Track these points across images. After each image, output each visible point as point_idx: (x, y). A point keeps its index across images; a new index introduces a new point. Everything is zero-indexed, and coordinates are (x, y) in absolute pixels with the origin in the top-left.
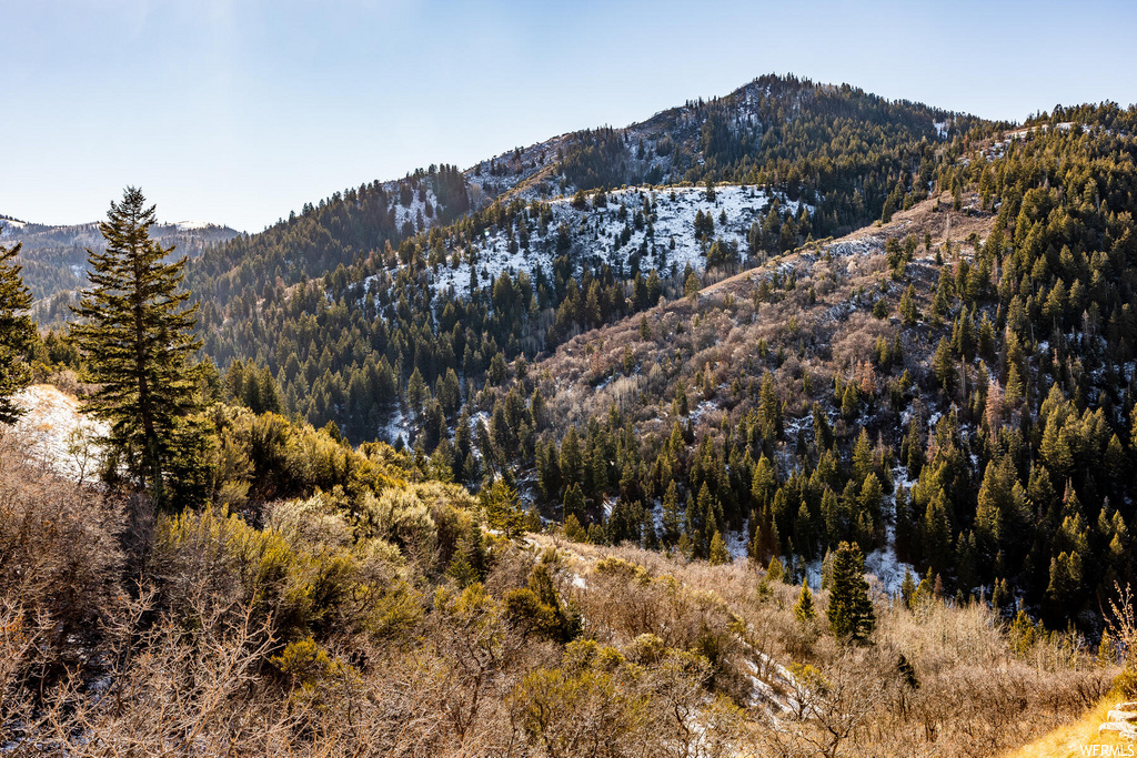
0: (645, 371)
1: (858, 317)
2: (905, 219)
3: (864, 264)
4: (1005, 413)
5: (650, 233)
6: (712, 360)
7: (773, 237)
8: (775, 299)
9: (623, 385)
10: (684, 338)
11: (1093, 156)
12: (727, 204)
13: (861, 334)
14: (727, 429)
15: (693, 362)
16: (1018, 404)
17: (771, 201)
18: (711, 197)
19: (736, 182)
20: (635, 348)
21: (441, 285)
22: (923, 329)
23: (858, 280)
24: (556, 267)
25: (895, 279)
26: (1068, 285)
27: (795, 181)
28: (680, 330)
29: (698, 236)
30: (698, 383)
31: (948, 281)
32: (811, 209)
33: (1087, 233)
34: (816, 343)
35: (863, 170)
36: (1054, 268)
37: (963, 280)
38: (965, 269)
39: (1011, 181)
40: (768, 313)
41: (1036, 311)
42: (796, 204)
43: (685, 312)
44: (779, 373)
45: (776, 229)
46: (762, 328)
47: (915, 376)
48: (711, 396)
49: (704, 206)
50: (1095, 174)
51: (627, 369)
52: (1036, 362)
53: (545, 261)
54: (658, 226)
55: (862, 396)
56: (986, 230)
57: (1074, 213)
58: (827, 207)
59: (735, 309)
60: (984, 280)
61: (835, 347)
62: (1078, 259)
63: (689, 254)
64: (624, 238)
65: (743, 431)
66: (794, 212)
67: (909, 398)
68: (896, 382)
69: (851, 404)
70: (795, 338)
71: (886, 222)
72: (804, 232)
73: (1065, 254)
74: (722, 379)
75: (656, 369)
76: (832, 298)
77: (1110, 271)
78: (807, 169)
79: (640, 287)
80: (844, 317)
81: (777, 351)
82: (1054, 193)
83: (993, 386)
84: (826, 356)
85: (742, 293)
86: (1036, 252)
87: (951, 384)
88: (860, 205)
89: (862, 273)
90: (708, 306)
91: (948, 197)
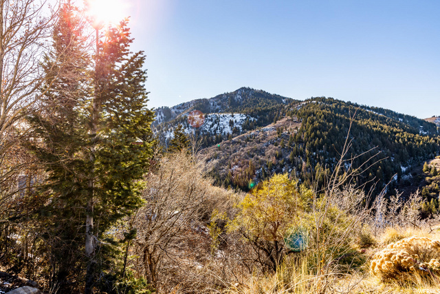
0: (220, 158)
1: (271, 146)
2: (280, 123)
3: (271, 133)
4: (307, 168)
5: (219, 124)
6: (236, 156)
7: (247, 127)
8: (251, 141)
9: (215, 161)
10: (229, 150)
11: (322, 109)
12: (236, 118)
13: (271, 150)
14: (241, 172)
15: (232, 156)
16: (309, 167)
17: (247, 117)
18: (233, 116)
19: (239, 112)
20: (217, 152)
21: (168, 136)
22: (286, 149)
23: (270, 137)
24: (196, 132)
25: (279, 137)
26: (319, 139)
27: (252, 113)
28: (228, 148)
29: (230, 125)
30: (233, 161)
31: (292, 138)
32: (257, 120)
33: (323, 127)
34: (261, 152)
35: (268, 111)
36: (316, 136)
37: (295, 138)
38: (295, 135)
39: (304, 115)
40: (249, 144)
41: (312, 145)
42: (253, 118)
43: (229, 144)
44: (253, 159)
45: (248, 124)
46: (248, 148)
47: (285, 160)
48: (237, 164)
49: (231, 118)
50: (323, 114)
51: (216, 157)
52: (313, 157)
53: (193, 131)
54: (220, 123)
55: (273, 165)
56: (300, 126)
57: (320, 123)
58: (260, 119)
59: (241, 144)
60: (300, 138)
61: (266, 153)
62: (321, 133)
63: (228, 130)
64: (212, 126)
65: (245, 173)
66: (252, 120)
67: (284, 165)
68: (281, 161)
69: (271, 167)
70: (256, 151)
71: (275, 123)
72: (256, 125)
73: (318, 132)
74: (239, 160)
75: (223, 157)
76: (264, 141)
77: (329, 136)
78: (255, 110)
79: (217, 137)
80: (267, 146)
81: (252, 154)
82: (315, 118)
83: (304, 163)
84: (264, 155)
85: (243, 140)
86: (312, 131)
87: (294, 162)
88: (268, 119)
89: (271, 135)
90: (234, 142)
91: (289, 118)
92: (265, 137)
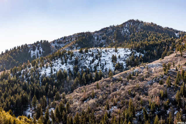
0: (97, 98)
1: (155, 84)
2: (168, 58)
3: (157, 70)
5: (100, 60)
6: (116, 95)
7: (132, 63)
8: (133, 79)
9: (92, 101)
10: (108, 89)
12: (120, 53)
13: (155, 89)
15: (111, 95)
17: (132, 53)
18: (116, 51)
19: (123, 47)
20: (95, 91)
21: (43, 73)
22: (173, 88)
23: (155, 74)
24: (74, 69)
25: (165, 74)
27: (139, 47)
28: (107, 87)
29: (112, 61)
30: (112, 101)
31: (179, 75)
32: (143, 55)
34: (144, 91)
35: (157, 45)
37: (183, 75)
38: (184, 72)
40: (131, 83)
42: (139, 53)
43: (109, 82)
44: (134, 99)
45: (133, 60)
46: (130, 86)
47: (171, 100)
48: (115, 105)
49: (114, 53)
51: (93, 97)
53: (71, 67)
54: (102, 58)
55: (156, 106)
58: (147, 55)
59: (122, 81)
61: (149, 92)
63: (110, 66)
64: (93, 61)
65: (124, 115)
66: (138, 56)
67: (169, 107)
68: (165, 102)
69: (153, 108)
70: (138, 89)
71: (163, 59)
72: (141, 61)
74: (119, 100)
75: (100, 97)
76: (148, 79)
78: (142, 44)
79: (97, 74)
80: (151, 84)
81: (133, 93)
84: (147, 94)
85: (124, 77)
87: (180, 103)
88: (156, 54)
89: (156, 72)
90: (115, 80)
91: (179, 53)
92: (149, 75)
